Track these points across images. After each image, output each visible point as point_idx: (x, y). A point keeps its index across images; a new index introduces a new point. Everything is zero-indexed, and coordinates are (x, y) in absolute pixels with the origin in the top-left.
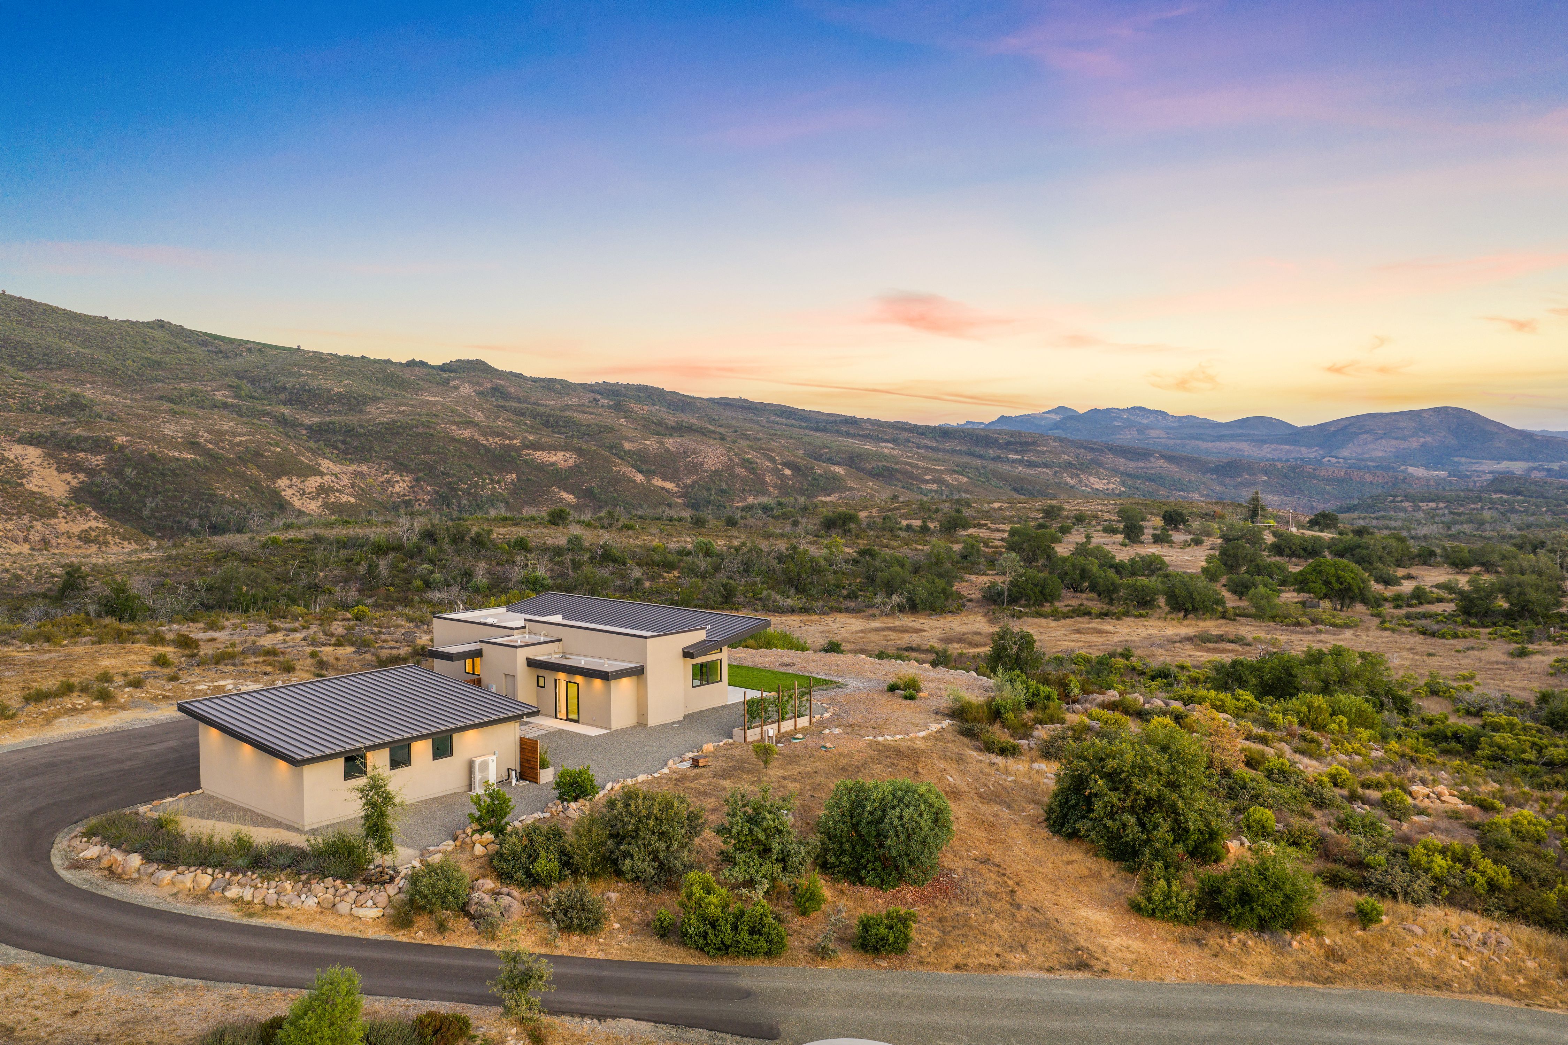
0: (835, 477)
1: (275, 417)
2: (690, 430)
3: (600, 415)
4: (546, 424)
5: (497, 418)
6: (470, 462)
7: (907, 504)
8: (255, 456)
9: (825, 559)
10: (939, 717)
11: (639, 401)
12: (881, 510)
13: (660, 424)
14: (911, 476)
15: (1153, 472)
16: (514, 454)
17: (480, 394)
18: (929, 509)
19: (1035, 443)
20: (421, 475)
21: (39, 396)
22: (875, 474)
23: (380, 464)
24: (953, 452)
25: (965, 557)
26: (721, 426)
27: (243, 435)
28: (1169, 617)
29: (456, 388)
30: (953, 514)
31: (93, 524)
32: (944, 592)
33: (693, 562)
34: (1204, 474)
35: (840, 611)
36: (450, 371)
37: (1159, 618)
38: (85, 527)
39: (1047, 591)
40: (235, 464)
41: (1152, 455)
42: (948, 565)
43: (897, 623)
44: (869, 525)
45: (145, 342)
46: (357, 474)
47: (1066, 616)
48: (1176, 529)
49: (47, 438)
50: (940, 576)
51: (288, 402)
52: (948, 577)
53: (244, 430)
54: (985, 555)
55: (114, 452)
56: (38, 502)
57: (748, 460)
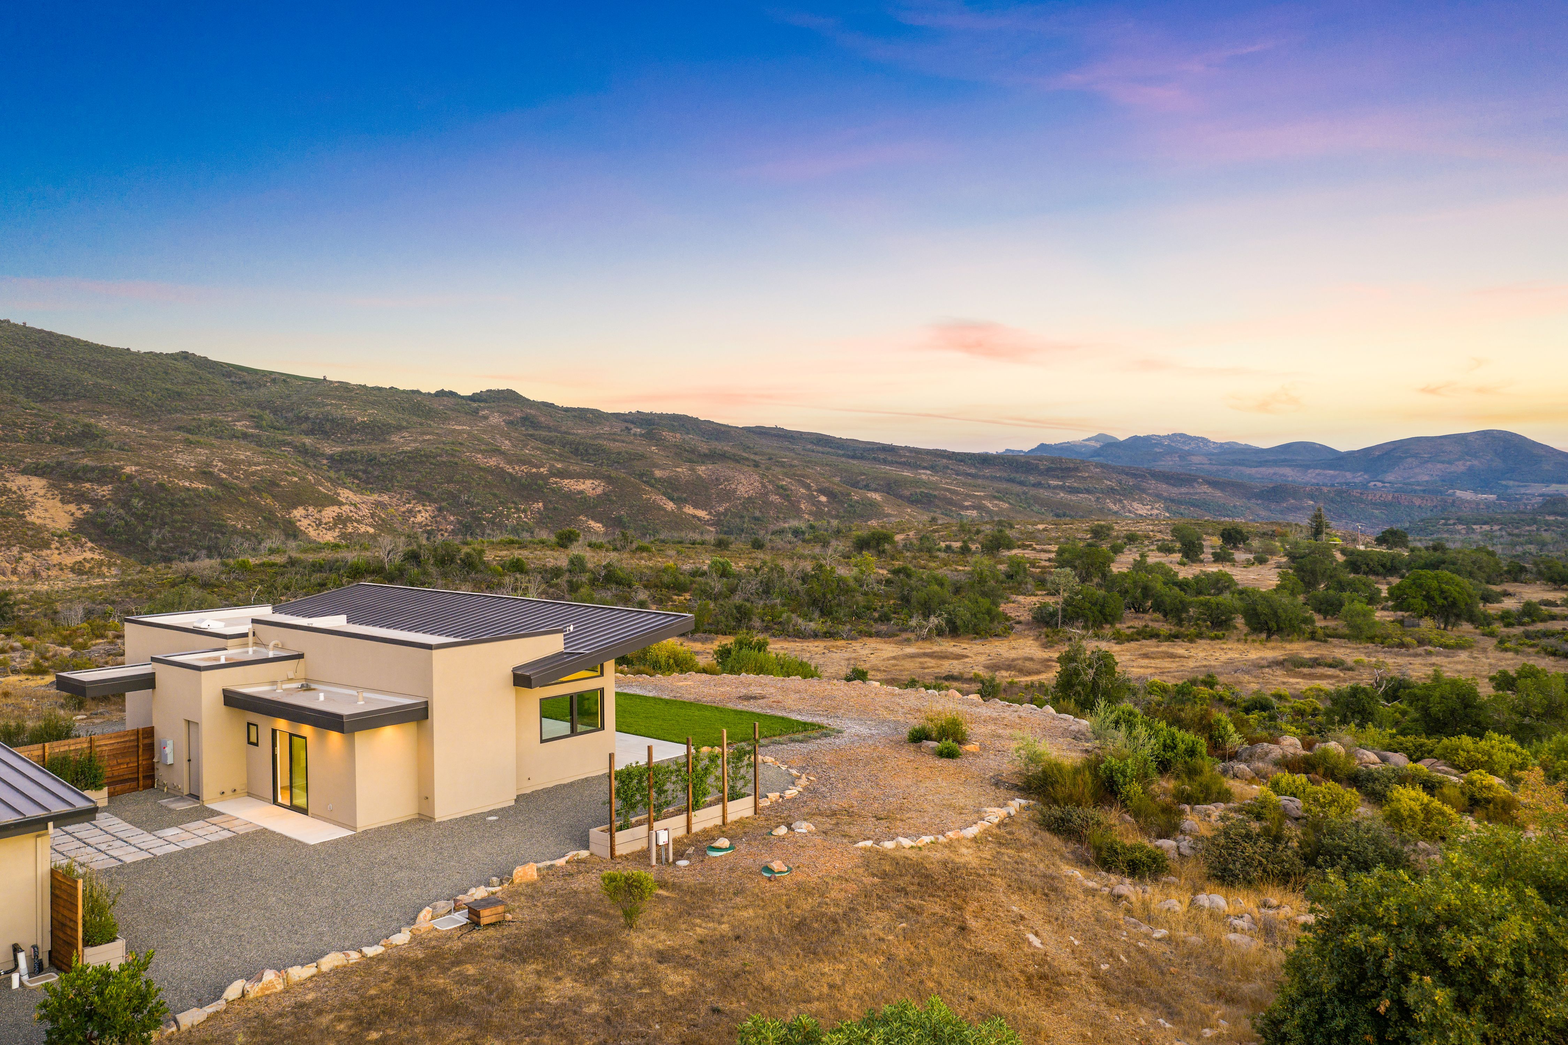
0: (873, 504)
1: (295, 447)
2: (723, 457)
3: (632, 443)
4: (576, 452)
5: (525, 446)
6: (495, 491)
7: (946, 526)
8: (271, 485)
9: (855, 579)
10: (1002, 793)
11: (673, 429)
12: (918, 531)
13: (693, 451)
14: (950, 502)
15: (1196, 497)
16: (540, 482)
17: (510, 423)
18: (970, 531)
19: (1076, 469)
20: (444, 504)
21: (50, 426)
22: (913, 501)
23: (402, 494)
24: (994, 478)
25: (1010, 577)
26: (756, 454)
27: (259, 464)
28: (1249, 638)
29: (485, 418)
30: (996, 533)
31: (88, 555)
32: (989, 612)
33: (707, 584)
34: (1249, 499)
35: (870, 635)
36: (480, 401)
37: (1238, 640)
38: (80, 558)
39: (1107, 611)
40: (249, 494)
41: (1195, 480)
42: (992, 583)
43: (936, 648)
44: (905, 546)
45: (166, 373)
46: (378, 504)
47: (1130, 639)
48: (1235, 547)
49: (53, 469)
50: (984, 594)
51: (310, 432)
52: (994, 596)
53: (261, 459)
54: (1032, 575)
55: (122, 482)
56: (30, 533)
57: (782, 487)
